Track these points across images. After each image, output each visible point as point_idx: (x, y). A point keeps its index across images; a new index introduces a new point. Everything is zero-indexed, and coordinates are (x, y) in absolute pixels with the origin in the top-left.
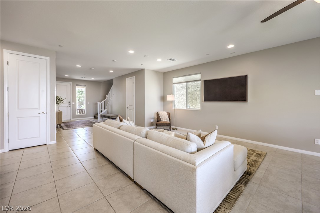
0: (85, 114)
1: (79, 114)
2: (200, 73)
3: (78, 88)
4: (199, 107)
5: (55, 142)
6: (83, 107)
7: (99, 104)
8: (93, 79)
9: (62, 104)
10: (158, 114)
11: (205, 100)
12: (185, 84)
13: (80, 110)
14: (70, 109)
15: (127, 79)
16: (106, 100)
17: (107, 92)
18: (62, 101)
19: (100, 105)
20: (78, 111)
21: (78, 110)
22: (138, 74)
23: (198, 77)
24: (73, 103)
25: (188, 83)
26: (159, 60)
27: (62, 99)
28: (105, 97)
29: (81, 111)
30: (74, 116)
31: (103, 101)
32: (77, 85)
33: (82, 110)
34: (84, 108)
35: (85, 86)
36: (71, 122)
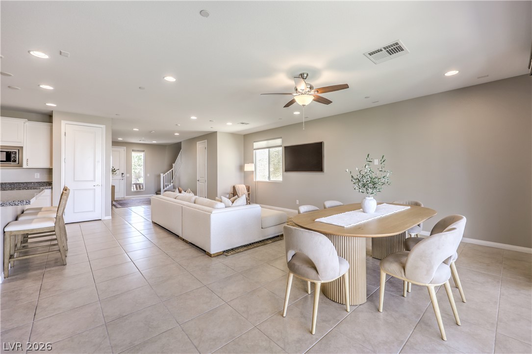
0: (144, 189)
1: (135, 189)
2: (281, 138)
3: (134, 154)
4: (279, 178)
5: (110, 217)
6: (141, 181)
7: (162, 175)
8: (154, 142)
9: (115, 176)
10: (234, 187)
11: (287, 170)
12: (268, 149)
13: (136, 184)
14: (123, 183)
15: (198, 143)
16: (172, 171)
17: (174, 160)
18: (115, 173)
19: (164, 177)
20: (134, 186)
21: (134, 184)
22: (210, 137)
23: (279, 142)
24: (128, 175)
25: (271, 149)
26: (229, 124)
27: (114, 169)
28: (171, 167)
29: (138, 186)
30: (129, 192)
31: (169, 172)
32: (133, 151)
33: (139, 184)
34: (143, 182)
35: (143, 151)
36: (125, 200)
